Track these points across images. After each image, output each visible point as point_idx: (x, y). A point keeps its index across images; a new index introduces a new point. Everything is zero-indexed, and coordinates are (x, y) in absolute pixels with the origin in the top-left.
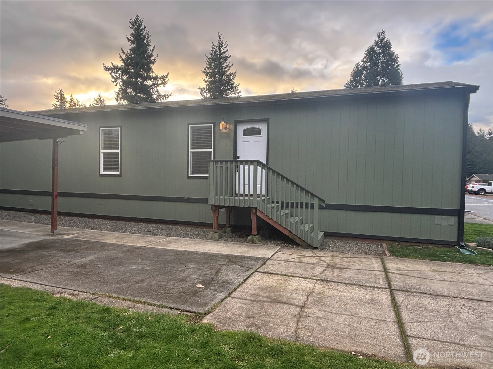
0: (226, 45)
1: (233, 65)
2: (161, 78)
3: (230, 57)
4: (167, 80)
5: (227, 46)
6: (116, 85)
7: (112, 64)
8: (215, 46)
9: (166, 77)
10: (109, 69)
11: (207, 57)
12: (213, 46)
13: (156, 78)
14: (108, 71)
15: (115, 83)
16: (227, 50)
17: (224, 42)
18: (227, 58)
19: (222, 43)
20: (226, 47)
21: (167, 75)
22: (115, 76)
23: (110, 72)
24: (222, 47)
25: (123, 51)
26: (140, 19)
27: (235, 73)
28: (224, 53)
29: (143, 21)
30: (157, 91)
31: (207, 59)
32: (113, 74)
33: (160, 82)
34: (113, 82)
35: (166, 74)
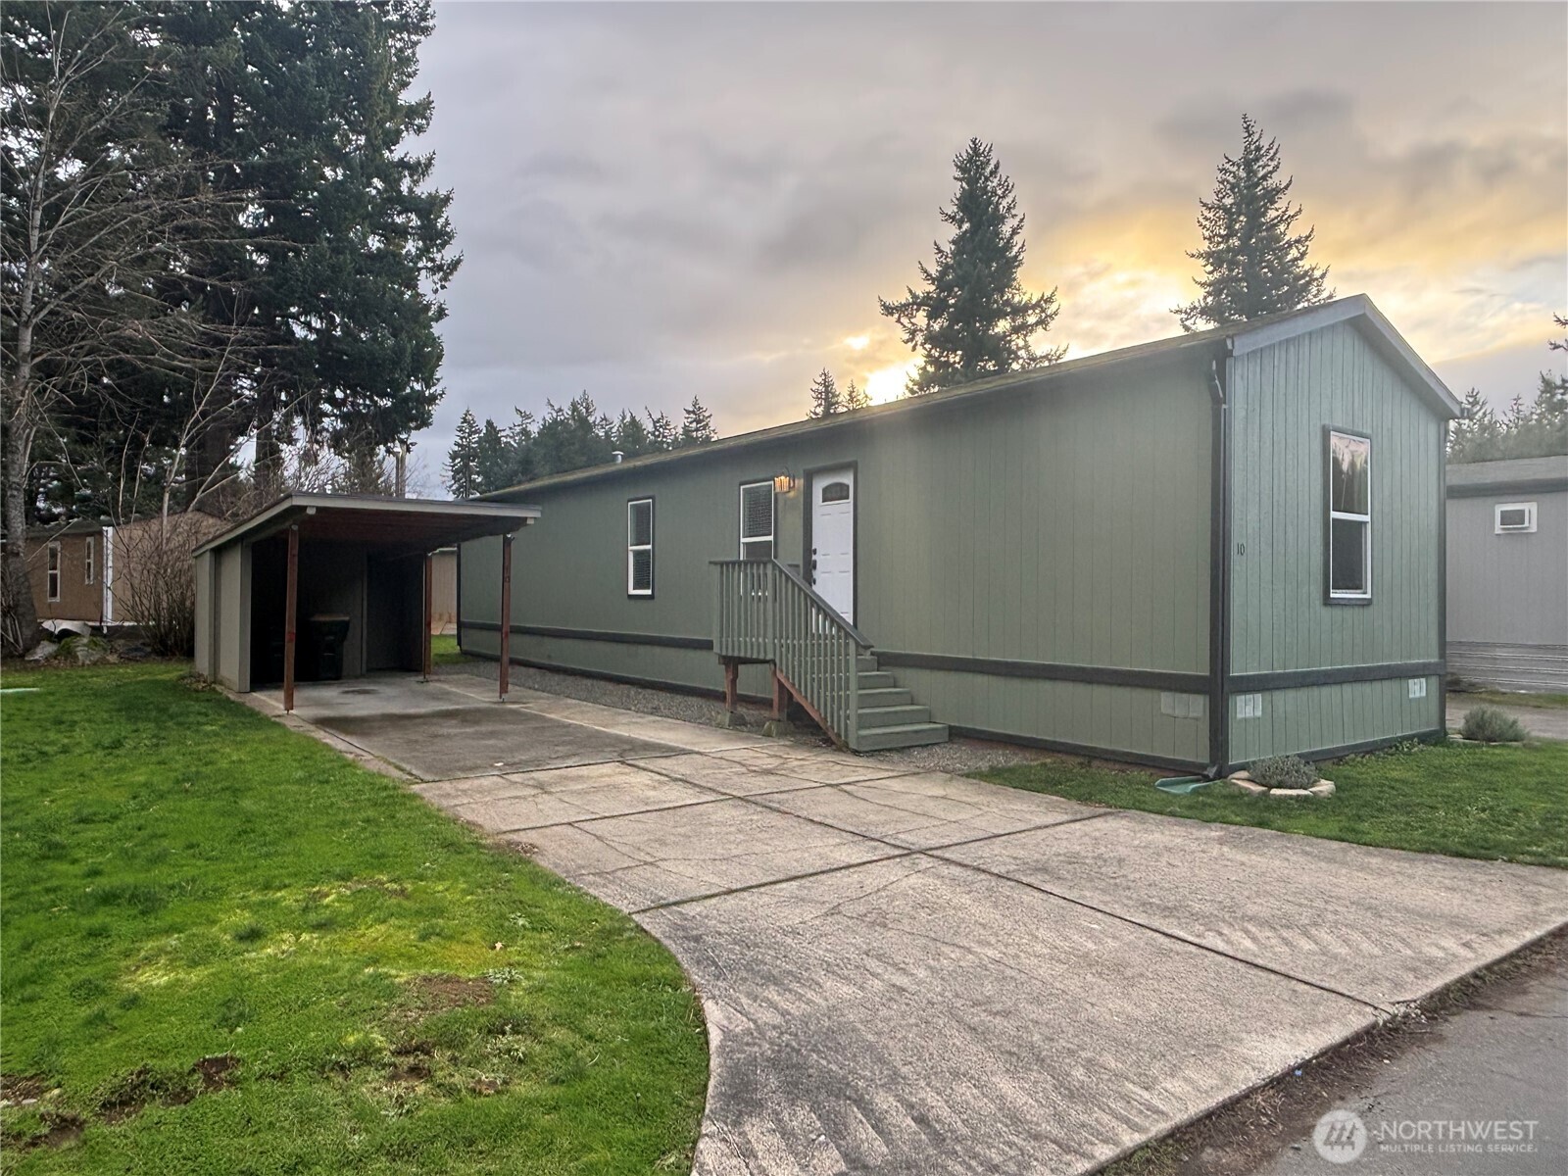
0: (1272, 152)
1: (1300, 210)
2: (1037, 305)
3: (1286, 188)
4: (1053, 308)
5: (1275, 154)
6: (914, 349)
7: (910, 291)
8: (1233, 164)
9: (1049, 300)
10: (893, 309)
11: (1205, 205)
12: (1227, 166)
13: (1021, 310)
14: (892, 314)
15: (911, 345)
16: (1277, 167)
17: (1265, 143)
18: (1278, 192)
19: (1258, 149)
20: (1272, 159)
21: (1053, 294)
22: (910, 326)
23: (896, 316)
24: (1257, 160)
25: (938, 249)
26: (982, 148)
27: (1307, 238)
28: (1264, 178)
29: (990, 150)
30: (1026, 347)
31: (1206, 213)
32: (905, 320)
33: (1032, 319)
34: (906, 342)
35: (1047, 294)
